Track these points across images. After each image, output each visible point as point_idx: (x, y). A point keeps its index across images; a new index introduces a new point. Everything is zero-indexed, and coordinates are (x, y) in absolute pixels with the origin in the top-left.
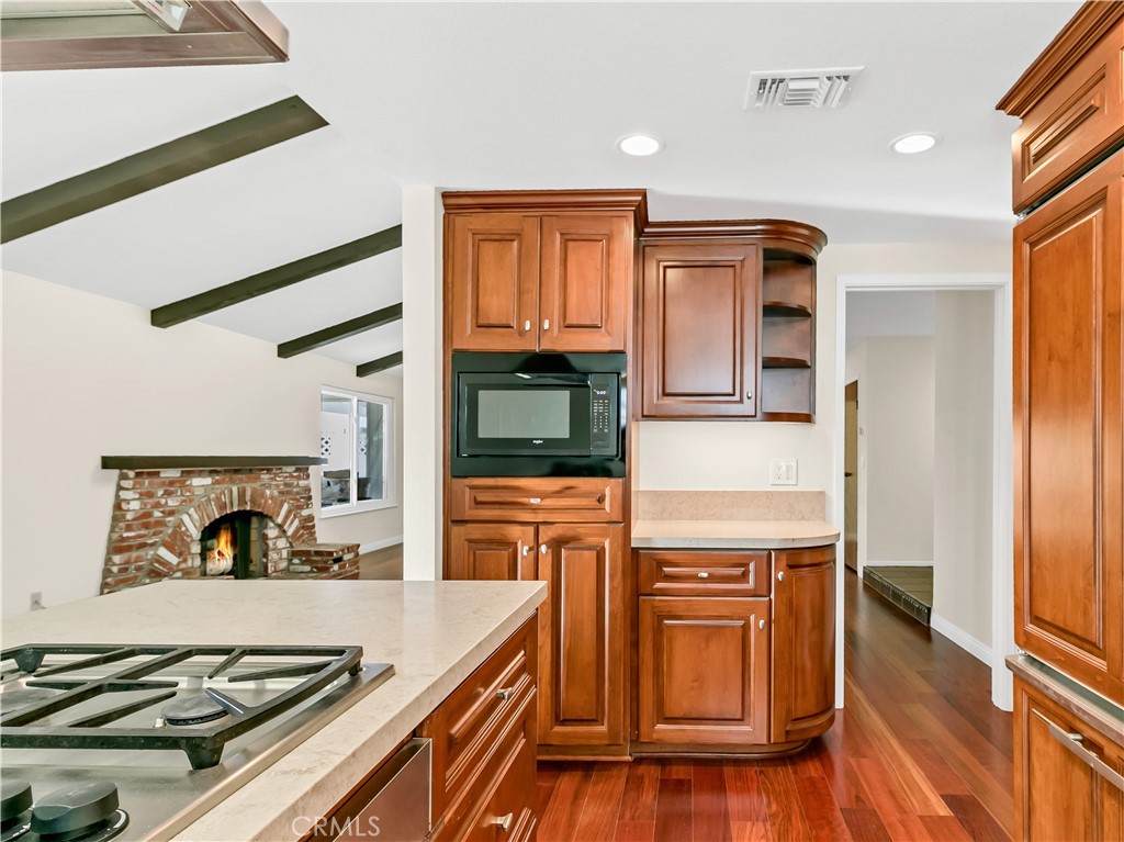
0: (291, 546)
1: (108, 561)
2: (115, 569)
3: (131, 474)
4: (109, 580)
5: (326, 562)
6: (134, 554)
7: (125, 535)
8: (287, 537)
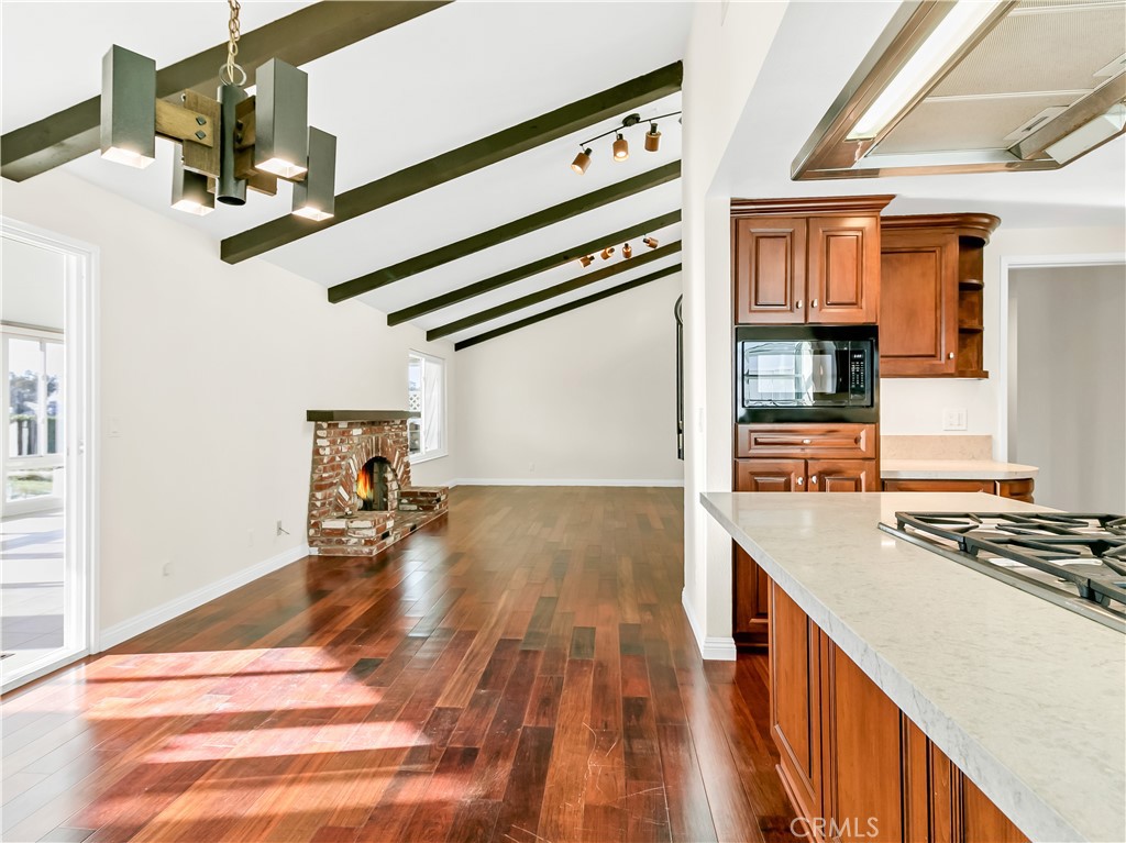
0: (399, 488)
1: (312, 496)
2: (318, 504)
3: (325, 425)
4: (314, 512)
5: (430, 502)
6: (328, 491)
7: (324, 475)
8: (397, 481)
